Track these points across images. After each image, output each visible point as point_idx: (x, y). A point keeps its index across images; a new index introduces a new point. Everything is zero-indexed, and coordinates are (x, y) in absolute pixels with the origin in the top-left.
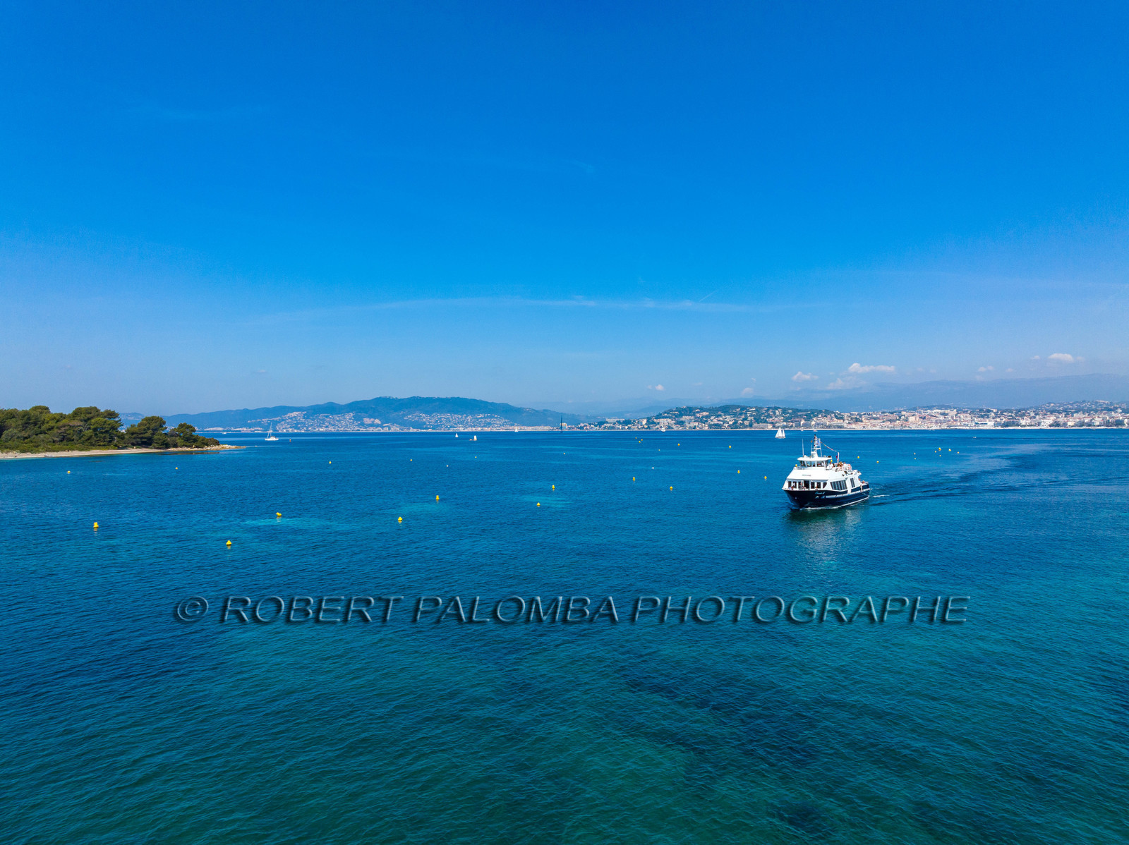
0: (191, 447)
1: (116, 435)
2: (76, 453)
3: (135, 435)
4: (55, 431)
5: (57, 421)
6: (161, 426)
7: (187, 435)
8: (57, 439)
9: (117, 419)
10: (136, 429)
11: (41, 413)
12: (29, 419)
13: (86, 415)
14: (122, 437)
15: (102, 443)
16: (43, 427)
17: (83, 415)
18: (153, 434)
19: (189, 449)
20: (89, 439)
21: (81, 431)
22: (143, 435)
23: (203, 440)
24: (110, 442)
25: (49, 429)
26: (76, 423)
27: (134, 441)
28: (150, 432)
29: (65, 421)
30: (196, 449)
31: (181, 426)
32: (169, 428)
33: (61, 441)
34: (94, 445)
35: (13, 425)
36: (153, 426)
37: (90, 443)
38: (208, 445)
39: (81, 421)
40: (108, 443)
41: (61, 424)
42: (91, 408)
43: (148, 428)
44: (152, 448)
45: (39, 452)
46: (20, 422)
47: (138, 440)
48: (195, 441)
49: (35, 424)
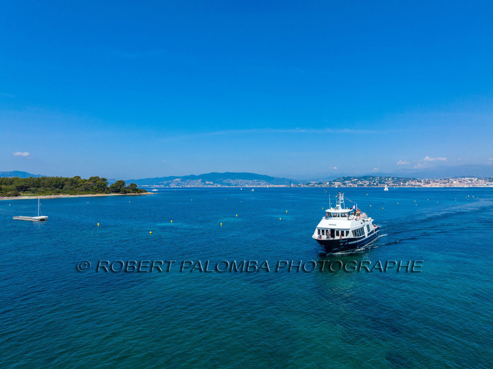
0: (135, 193)
1: (106, 188)
2: (90, 195)
3: (113, 188)
4: (83, 186)
5: (84, 182)
6: (124, 184)
7: (134, 188)
8: (83, 189)
9: (106, 182)
10: (114, 186)
11: (78, 179)
12: (73, 181)
13: (94, 180)
14: (108, 189)
15: (100, 191)
16: (78, 185)
17: (93, 180)
18: (120, 188)
19: (134, 194)
20: (95, 190)
21: (92, 186)
22: (117, 188)
23: (140, 190)
24: (104, 191)
25: (81, 186)
26: (91, 183)
27: (113, 191)
28: (119, 187)
29: (86, 182)
30: (138, 194)
31: (132, 184)
32: (127, 185)
33: (85, 190)
34: (97, 192)
35: (67, 184)
36: (120, 184)
37: (96, 191)
38: (142, 192)
39: (93, 182)
40: (103, 191)
41: (85, 183)
42: (96, 177)
43: (119, 185)
44: (120, 194)
45: (77, 195)
46: (70, 183)
47: (115, 190)
48: (137, 190)
49: (75, 183)
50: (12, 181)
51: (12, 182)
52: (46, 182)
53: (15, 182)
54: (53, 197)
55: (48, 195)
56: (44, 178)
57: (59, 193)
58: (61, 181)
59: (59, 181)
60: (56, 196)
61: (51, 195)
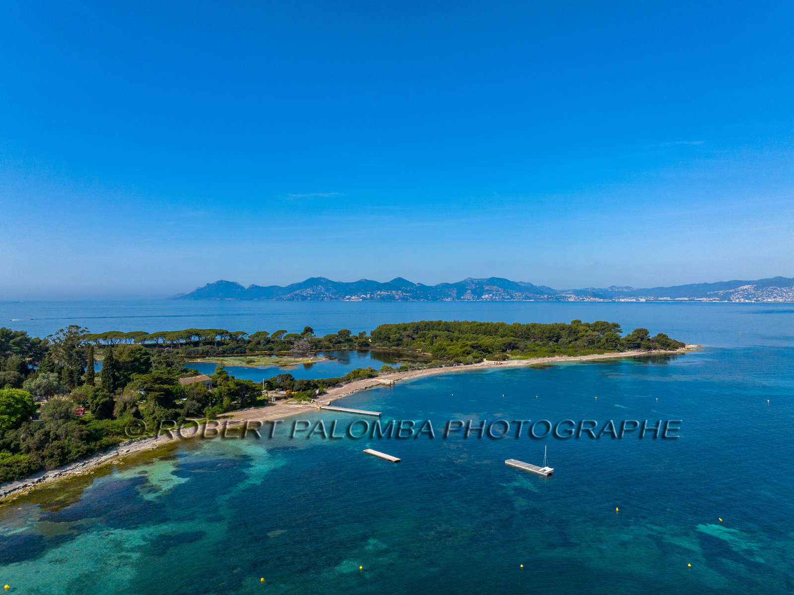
0: (666, 350)
1: (619, 343)
2: (597, 355)
3: (630, 342)
4: (585, 338)
5: (586, 331)
6: (646, 335)
7: (664, 342)
8: (586, 344)
9: (619, 329)
10: (630, 338)
11: (577, 325)
13: (602, 326)
14: (622, 345)
16: (578, 335)
17: (599, 327)
18: (641, 341)
20: (603, 345)
22: (635, 342)
23: (674, 345)
24: (615, 347)
25: (582, 337)
27: (629, 346)
28: (639, 339)
29: (590, 332)
30: (669, 351)
31: (659, 335)
32: (652, 336)
33: (589, 346)
34: (605, 348)
35: (564, 334)
36: (641, 335)
38: (677, 348)
39: (599, 331)
41: (588, 333)
42: (604, 323)
43: (638, 337)
44: (640, 351)
45: (577, 354)
46: (567, 332)
47: (632, 345)
48: (668, 346)
49: (575, 332)
50: (497, 328)
51: (497, 330)
52: (536, 332)
53: (500, 330)
54: (547, 360)
55: (540, 357)
56: (534, 326)
57: (553, 353)
58: (556, 332)
59: (553, 331)
60: (550, 358)
61: (544, 357)
